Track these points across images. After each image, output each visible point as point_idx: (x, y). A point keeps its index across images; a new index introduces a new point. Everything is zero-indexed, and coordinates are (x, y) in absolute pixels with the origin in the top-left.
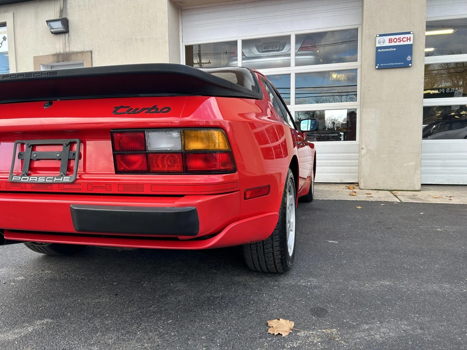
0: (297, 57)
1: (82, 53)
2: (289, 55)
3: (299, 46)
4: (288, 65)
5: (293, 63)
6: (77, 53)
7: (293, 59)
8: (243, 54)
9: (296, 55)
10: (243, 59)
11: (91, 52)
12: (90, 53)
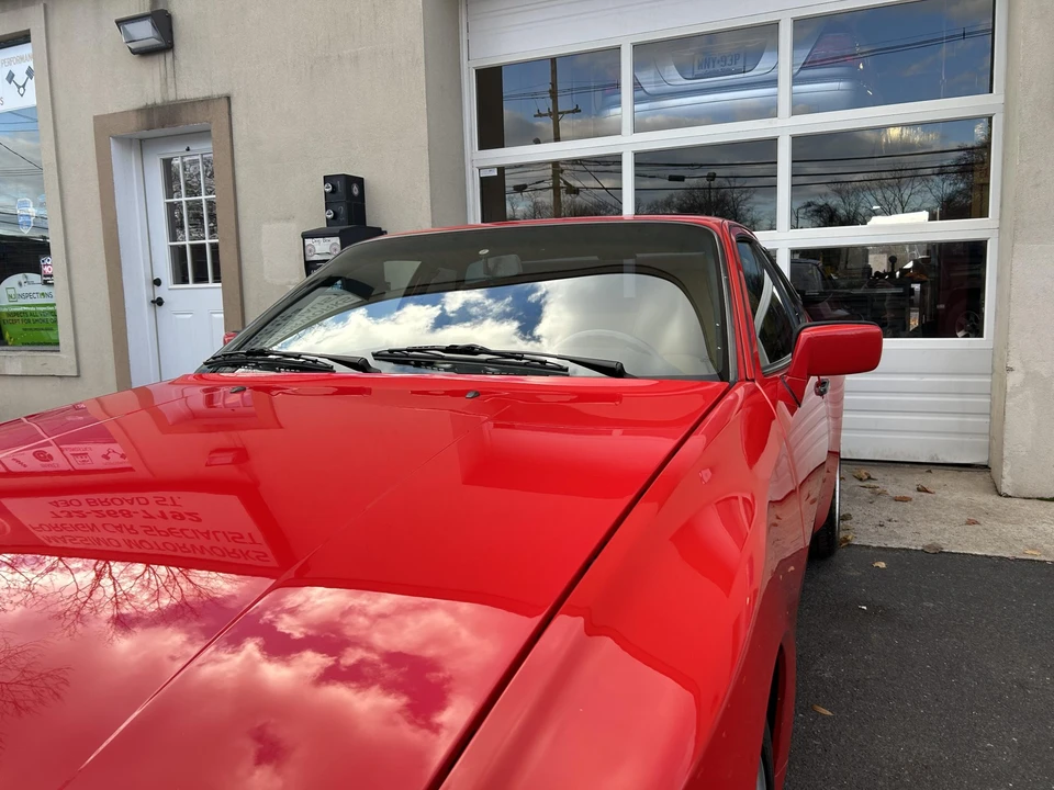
0: (795, 88)
1: (207, 101)
2: (773, 82)
3: (804, 54)
4: (768, 111)
5: (784, 105)
6: (193, 103)
7: (784, 92)
8: (637, 86)
9: (796, 80)
10: (636, 101)
11: (228, 98)
12: (225, 102)
